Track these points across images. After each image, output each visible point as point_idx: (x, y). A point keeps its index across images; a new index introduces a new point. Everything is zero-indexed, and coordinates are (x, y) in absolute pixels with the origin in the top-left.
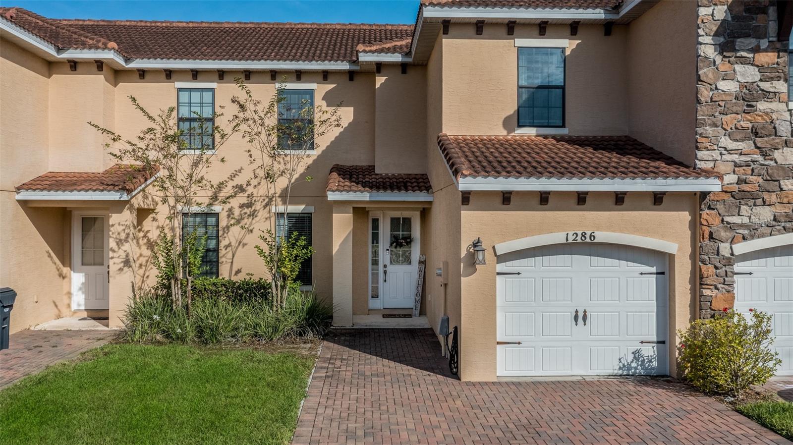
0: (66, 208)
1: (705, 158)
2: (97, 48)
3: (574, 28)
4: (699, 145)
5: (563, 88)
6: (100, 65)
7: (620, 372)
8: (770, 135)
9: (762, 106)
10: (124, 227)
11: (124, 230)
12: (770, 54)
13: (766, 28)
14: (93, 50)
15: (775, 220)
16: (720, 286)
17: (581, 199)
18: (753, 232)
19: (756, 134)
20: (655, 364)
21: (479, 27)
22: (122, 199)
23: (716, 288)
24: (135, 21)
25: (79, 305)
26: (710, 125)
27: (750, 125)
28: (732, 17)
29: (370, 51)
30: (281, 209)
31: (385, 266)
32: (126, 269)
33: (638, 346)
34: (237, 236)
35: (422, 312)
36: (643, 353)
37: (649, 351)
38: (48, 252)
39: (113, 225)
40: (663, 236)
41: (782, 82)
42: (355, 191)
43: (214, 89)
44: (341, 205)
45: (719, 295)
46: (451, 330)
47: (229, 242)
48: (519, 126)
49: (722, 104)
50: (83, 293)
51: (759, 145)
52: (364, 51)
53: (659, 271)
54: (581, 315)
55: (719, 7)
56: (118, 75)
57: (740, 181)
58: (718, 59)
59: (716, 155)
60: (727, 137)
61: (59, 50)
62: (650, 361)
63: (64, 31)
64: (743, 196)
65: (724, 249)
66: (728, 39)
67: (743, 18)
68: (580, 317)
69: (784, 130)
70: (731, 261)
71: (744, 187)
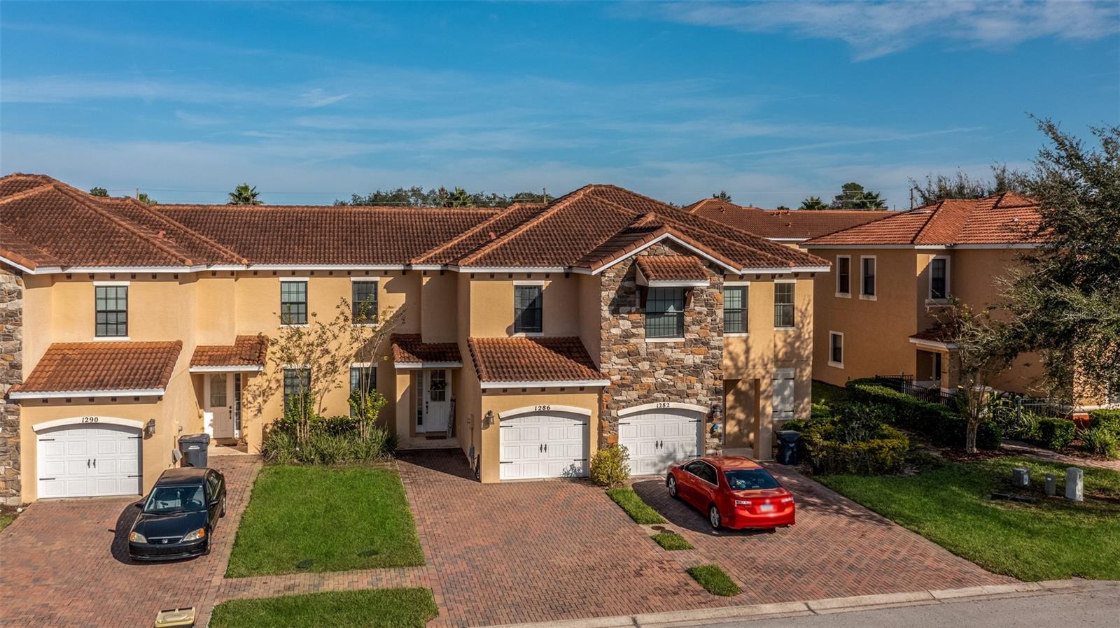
1: (604, 368)
3: (547, 276)
4: (601, 361)
5: (541, 309)
6: (231, 273)
7: (564, 476)
8: (636, 356)
9: (633, 341)
12: (636, 315)
13: (635, 302)
14: (231, 265)
15: (639, 398)
16: (611, 431)
17: (543, 390)
18: (628, 404)
19: (629, 355)
20: (581, 471)
21: (493, 276)
23: (609, 432)
26: (607, 351)
27: (627, 350)
28: (618, 296)
29: (420, 263)
30: (356, 365)
31: (427, 403)
33: (573, 462)
34: (323, 385)
35: (454, 435)
36: (575, 466)
37: (578, 465)
39: (249, 385)
40: (583, 407)
41: (642, 328)
42: (413, 363)
43: (305, 282)
44: (403, 371)
45: (611, 436)
46: (476, 456)
47: (317, 390)
48: (516, 332)
49: (613, 340)
50: (211, 426)
51: (630, 360)
52: (416, 264)
53: (583, 424)
54: (543, 447)
55: (612, 291)
56: (240, 275)
57: (622, 379)
58: (611, 318)
59: (610, 366)
60: (615, 357)
62: (579, 470)
64: (622, 386)
65: (614, 413)
66: (616, 308)
67: (623, 297)
68: (543, 448)
69: (643, 353)
70: (616, 419)
71: (624, 382)
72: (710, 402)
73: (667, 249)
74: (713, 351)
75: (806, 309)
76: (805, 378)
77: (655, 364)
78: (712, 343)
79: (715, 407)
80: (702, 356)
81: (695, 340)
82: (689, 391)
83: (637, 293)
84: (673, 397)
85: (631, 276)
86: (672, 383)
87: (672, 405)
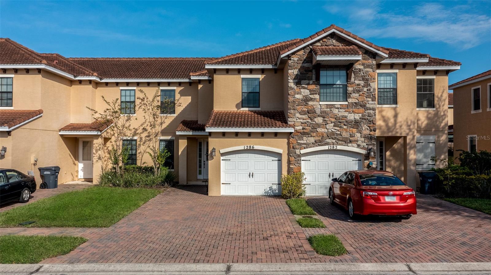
0: (76, 137)
1: (291, 121)
2: (89, 75)
3: (263, 71)
4: (289, 116)
5: (259, 93)
6: (90, 82)
7: (265, 194)
8: (313, 113)
9: (310, 103)
10: (98, 145)
11: (98, 146)
12: (313, 86)
13: (312, 77)
14: (88, 76)
15: (315, 142)
16: (296, 164)
17: (250, 134)
18: (308, 146)
19: (308, 113)
20: (277, 191)
21: (227, 71)
22: (98, 134)
23: (295, 165)
24: (105, 58)
25: (81, 176)
26: (292, 110)
27: (307, 110)
28: (300, 73)
29: (195, 75)
30: (162, 138)
31: (204, 162)
32: (99, 161)
33: (271, 185)
34: (143, 149)
36: (273, 188)
37: (275, 187)
38: (69, 154)
39: (94, 144)
40: (278, 147)
41: (317, 95)
42: (187, 131)
43: (135, 90)
44: (182, 137)
45: (296, 167)
47: (140, 151)
48: (242, 107)
49: (297, 102)
50: (82, 171)
51: (309, 116)
52: (193, 75)
53: (279, 159)
55: (296, 70)
56: (97, 84)
57: (303, 129)
58: (295, 87)
59: (295, 120)
60: (298, 114)
61: (75, 77)
62: (275, 191)
63: (76, 67)
64: (304, 134)
65: (298, 152)
66: (299, 80)
67: (304, 74)
68: (251, 175)
69: (318, 111)
70: (300, 156)
71: (305, 131)
72: (367, 146)
73: (334, 41)
74: (369, 111)
75: (442, 96)
76: (441, 142)
77: (327, 119)
78: (368, 105)
79: (370, 150)
80: (361, 115)
81: (355, 103)
82: (351, 139)
83: (314, 71)
84: (340, 142)
85: (309, 58)
86: (339, 133)
87: (339, 147)
